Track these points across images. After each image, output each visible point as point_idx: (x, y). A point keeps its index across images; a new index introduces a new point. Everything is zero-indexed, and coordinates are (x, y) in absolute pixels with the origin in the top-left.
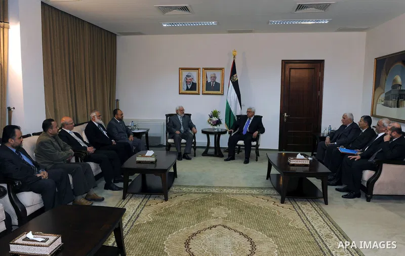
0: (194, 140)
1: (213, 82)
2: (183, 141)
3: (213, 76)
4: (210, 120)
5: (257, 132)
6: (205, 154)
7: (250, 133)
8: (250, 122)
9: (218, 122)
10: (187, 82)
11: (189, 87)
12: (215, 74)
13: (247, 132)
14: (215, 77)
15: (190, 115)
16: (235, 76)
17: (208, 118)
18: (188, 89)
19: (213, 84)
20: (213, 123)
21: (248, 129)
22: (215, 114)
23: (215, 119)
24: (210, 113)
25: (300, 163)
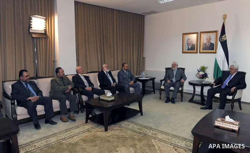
0: (180, 89)
1: (208, 43)
2: (172, 88)
3: (208, 38)
4: (198, 74)
5: (234, 88)
6: (191, 101)
7: (229, 87)
8: (232, 77)
9: (205, 76)
10: (188, 44)
11: (190, 48)
12: (210, 36)
13: (226, 86)
14: (210, 39)
15: (184, 69)
16: (223, 36)
17: (197, 72)
18: (189, 49)
19: (208, 44)
20: (200, 76)
21: (227, 84)
22: (203, 69)
23: (202, 73)
24: (199, 68)
25: (226, 126)
